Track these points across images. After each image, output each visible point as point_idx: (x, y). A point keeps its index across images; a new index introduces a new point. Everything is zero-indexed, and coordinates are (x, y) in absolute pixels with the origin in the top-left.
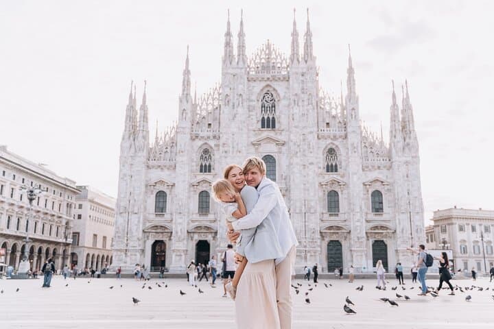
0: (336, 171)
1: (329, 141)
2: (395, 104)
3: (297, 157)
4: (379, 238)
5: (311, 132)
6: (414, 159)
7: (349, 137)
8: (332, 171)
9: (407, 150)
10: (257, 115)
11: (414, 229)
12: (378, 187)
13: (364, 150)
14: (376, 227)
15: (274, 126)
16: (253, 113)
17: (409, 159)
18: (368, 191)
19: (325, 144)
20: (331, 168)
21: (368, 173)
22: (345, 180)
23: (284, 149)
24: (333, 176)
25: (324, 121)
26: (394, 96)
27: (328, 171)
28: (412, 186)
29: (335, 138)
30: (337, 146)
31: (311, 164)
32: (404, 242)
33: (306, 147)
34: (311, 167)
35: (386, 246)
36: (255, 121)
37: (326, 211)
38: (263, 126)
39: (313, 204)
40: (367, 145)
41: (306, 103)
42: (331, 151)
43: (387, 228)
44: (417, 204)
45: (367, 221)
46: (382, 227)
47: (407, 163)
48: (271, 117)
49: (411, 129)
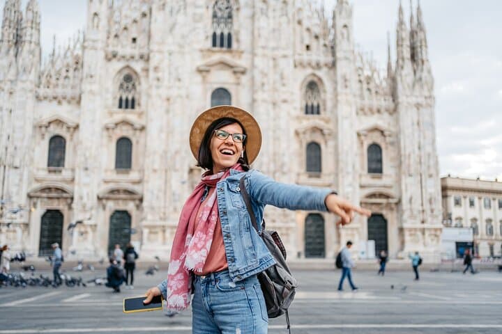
0: (318, 113)
1: (309, 71)
2: (401, 23)
3: (264, 91)
4: (376, 210)
5: (285, 56)
6: (429, 101)
7: (339, 64)
8: (312, 113)
9: (417, 87)
10: (206, 28)
11: (426, 197)
12: (376, 138)
13: (358, 85)
14: (372, 196)
15: (230, 45)
16: (200, 25)
17: (421, 100)
18: (362, 143)
19: (303, 75)
20: (311, 110)
21: (363, 118)
22: (331, 126)
23: (244, 79)
24: (314, 120)
25: (302, 41)
26: (401, 11)
27: (307, 113)
28: (424, 138)
29: (318, 66)
30: (320, 79)
31: (285, 101)
32: (412, 216)
33: (277, 77)
34: (284, 106)
35: (385, 221)
36: (202, 37)
37: (303, 169)
38: (214, 44)
39: (286, 159)
40: (362, 78)
41: (278, 13)
42: (313, 86)
43: (387, 197)
44: (432, 163)
45: (362, 187)
46: (381, 195)
47: (418, 106)
48: (226, 33)
49: (424, 58)
